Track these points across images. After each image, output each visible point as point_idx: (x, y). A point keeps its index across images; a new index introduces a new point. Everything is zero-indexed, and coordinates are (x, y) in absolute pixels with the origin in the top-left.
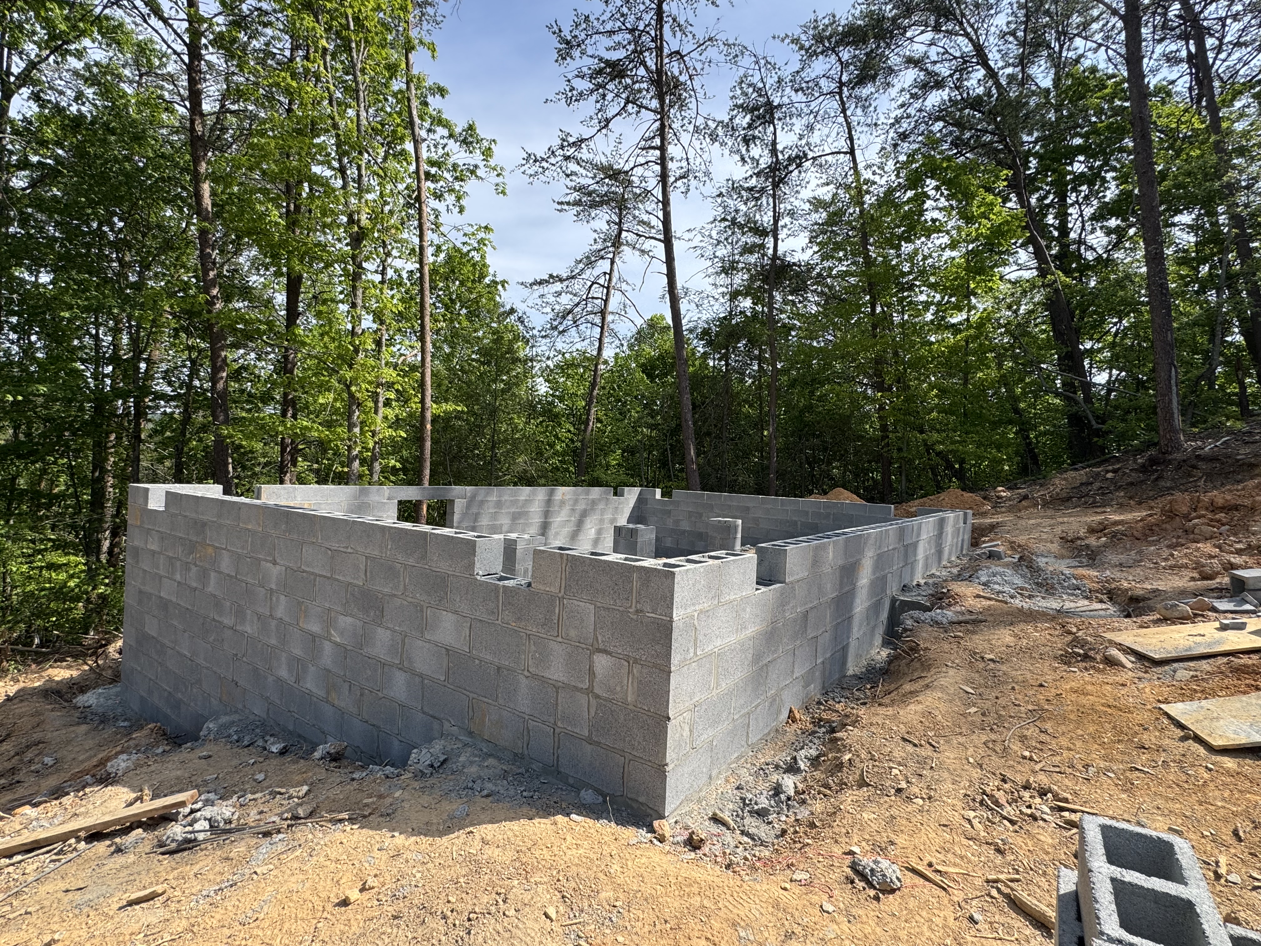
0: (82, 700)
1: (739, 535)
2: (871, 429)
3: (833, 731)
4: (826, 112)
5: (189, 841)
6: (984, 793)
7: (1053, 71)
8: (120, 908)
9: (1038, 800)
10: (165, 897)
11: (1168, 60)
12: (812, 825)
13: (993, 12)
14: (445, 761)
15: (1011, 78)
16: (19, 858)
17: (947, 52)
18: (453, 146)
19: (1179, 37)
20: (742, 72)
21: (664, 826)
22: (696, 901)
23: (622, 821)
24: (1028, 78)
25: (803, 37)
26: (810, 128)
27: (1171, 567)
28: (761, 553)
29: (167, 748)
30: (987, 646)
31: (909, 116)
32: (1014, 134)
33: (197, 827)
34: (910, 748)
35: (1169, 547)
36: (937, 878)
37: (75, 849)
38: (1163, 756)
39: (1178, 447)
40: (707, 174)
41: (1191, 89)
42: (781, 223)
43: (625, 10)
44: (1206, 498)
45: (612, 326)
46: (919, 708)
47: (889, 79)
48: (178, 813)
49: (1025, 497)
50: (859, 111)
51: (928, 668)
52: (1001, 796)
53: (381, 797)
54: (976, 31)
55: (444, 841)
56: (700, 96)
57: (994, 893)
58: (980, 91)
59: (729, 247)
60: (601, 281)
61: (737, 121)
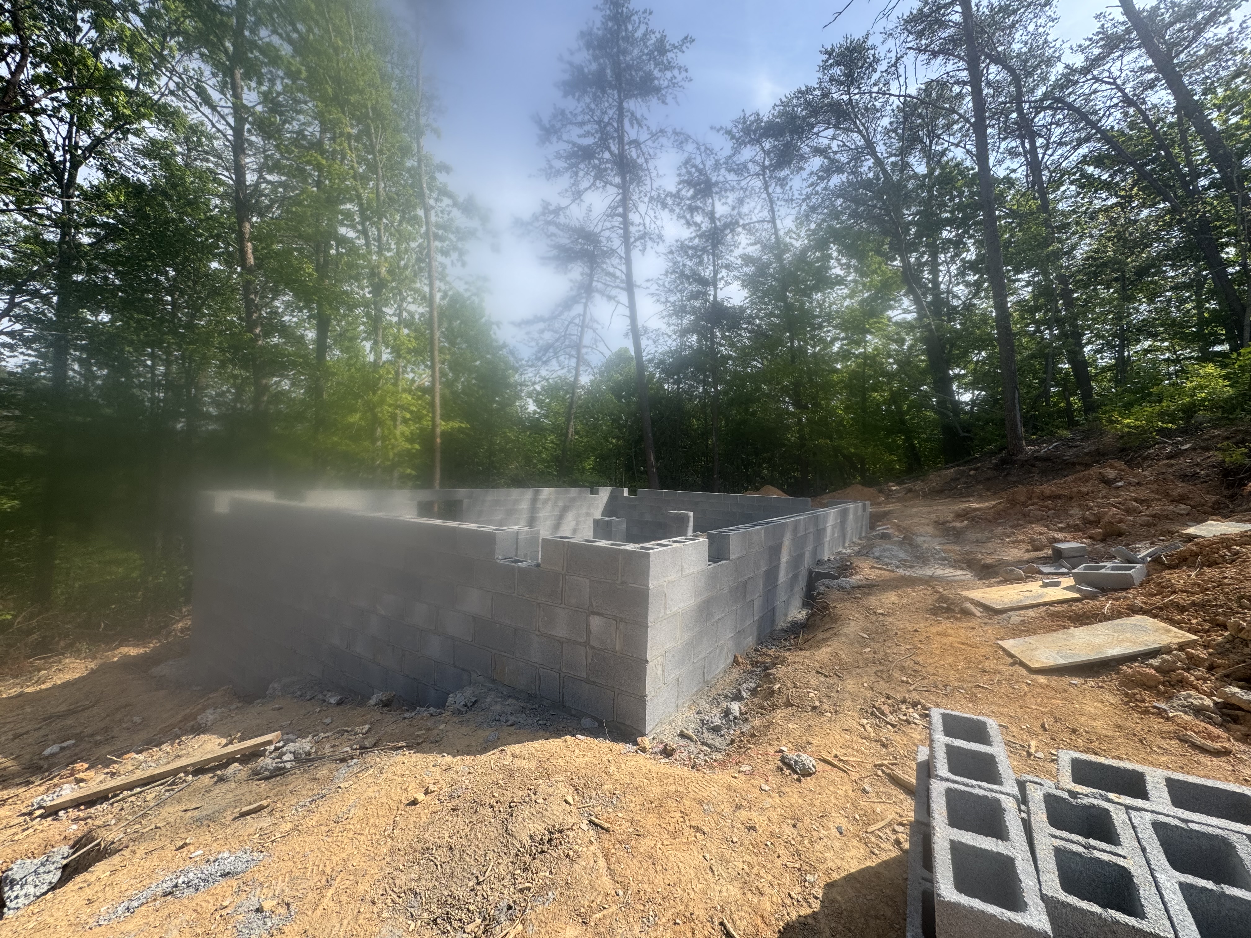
0: (157, 670)
1: (691, 524)
2: (792, 437)
3: (767, 669)
4: (753, 189)
5: (281, 769)
6: (874, 706)
7: (925, 160)
8: (234, 819)
9: (911, 710)
10: (269, 808)
11: (1010, 153)
12: (753, 735)
13: (879, 115)
14: (476, 702)
15: (894, 164)
16: (138, 790)
17: (844, 145)
18: (456, 213)
19: (1018, 137)
20: (686, 155)
21: (646, 741)
22: (672, 788)
23: (615, 739)
24: (907, 165)
25: (735, 130)
26: (741, 201)
27: (1013, 542)
28: (710, 537)
29: (240, 705)
30: (878, 603)
31: (817, 193)
32: (898, 210)
33: (285, 758)
34: (822, 678)
35: (1012, 527)
36: (841, 765)
37: (185, 781)
38: (998, 677)
39: (1021, 450)
40: (660, 237)
41: (1027, 176)
42: (719, 276)
43: (593, 106)
44: (1038, 489)
45: (586, 357)
46: (829, 650)
47: (801, 164)
48: (265, 750)
49: (910, 491)
50: (778, 190)
51: (836, 620)
52: (886, 708)
53: (429, 729)
54: (867, 129)
55: (483, 758)
56: (654, 174)
57: (880, 773)
58: (871, 175)
59: (678, 295)
60: (577, 321)
61: (683, 193)
